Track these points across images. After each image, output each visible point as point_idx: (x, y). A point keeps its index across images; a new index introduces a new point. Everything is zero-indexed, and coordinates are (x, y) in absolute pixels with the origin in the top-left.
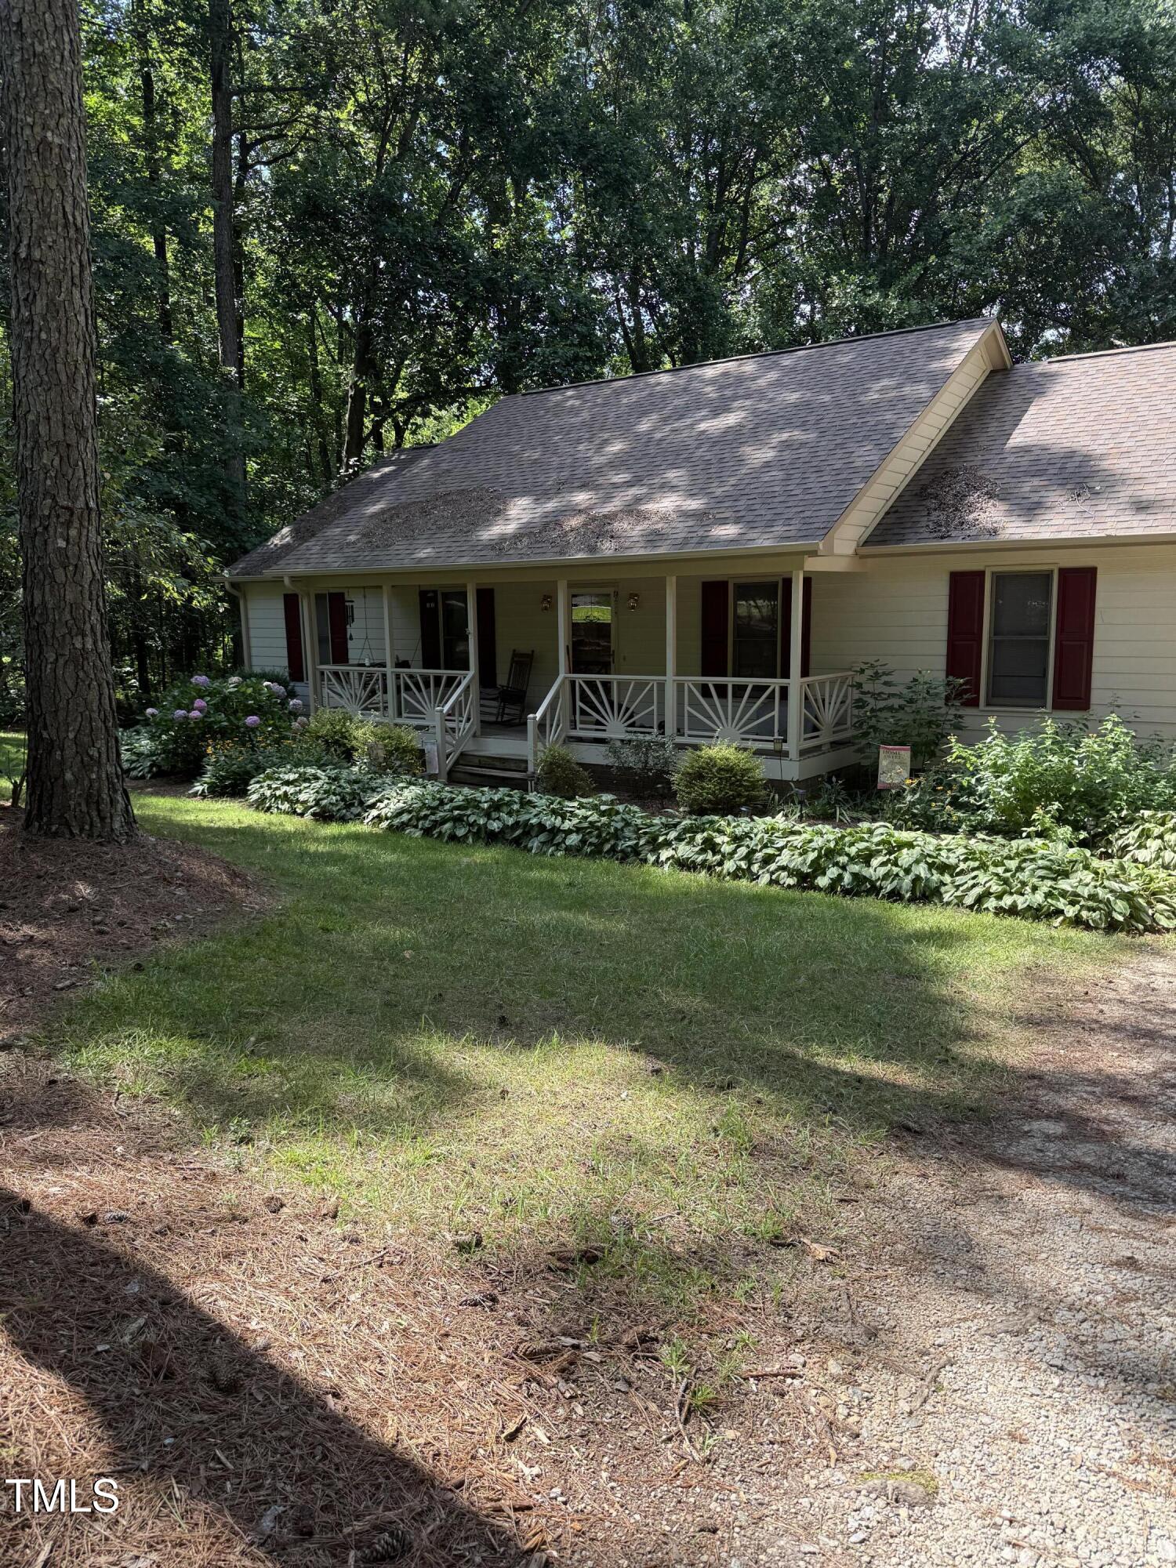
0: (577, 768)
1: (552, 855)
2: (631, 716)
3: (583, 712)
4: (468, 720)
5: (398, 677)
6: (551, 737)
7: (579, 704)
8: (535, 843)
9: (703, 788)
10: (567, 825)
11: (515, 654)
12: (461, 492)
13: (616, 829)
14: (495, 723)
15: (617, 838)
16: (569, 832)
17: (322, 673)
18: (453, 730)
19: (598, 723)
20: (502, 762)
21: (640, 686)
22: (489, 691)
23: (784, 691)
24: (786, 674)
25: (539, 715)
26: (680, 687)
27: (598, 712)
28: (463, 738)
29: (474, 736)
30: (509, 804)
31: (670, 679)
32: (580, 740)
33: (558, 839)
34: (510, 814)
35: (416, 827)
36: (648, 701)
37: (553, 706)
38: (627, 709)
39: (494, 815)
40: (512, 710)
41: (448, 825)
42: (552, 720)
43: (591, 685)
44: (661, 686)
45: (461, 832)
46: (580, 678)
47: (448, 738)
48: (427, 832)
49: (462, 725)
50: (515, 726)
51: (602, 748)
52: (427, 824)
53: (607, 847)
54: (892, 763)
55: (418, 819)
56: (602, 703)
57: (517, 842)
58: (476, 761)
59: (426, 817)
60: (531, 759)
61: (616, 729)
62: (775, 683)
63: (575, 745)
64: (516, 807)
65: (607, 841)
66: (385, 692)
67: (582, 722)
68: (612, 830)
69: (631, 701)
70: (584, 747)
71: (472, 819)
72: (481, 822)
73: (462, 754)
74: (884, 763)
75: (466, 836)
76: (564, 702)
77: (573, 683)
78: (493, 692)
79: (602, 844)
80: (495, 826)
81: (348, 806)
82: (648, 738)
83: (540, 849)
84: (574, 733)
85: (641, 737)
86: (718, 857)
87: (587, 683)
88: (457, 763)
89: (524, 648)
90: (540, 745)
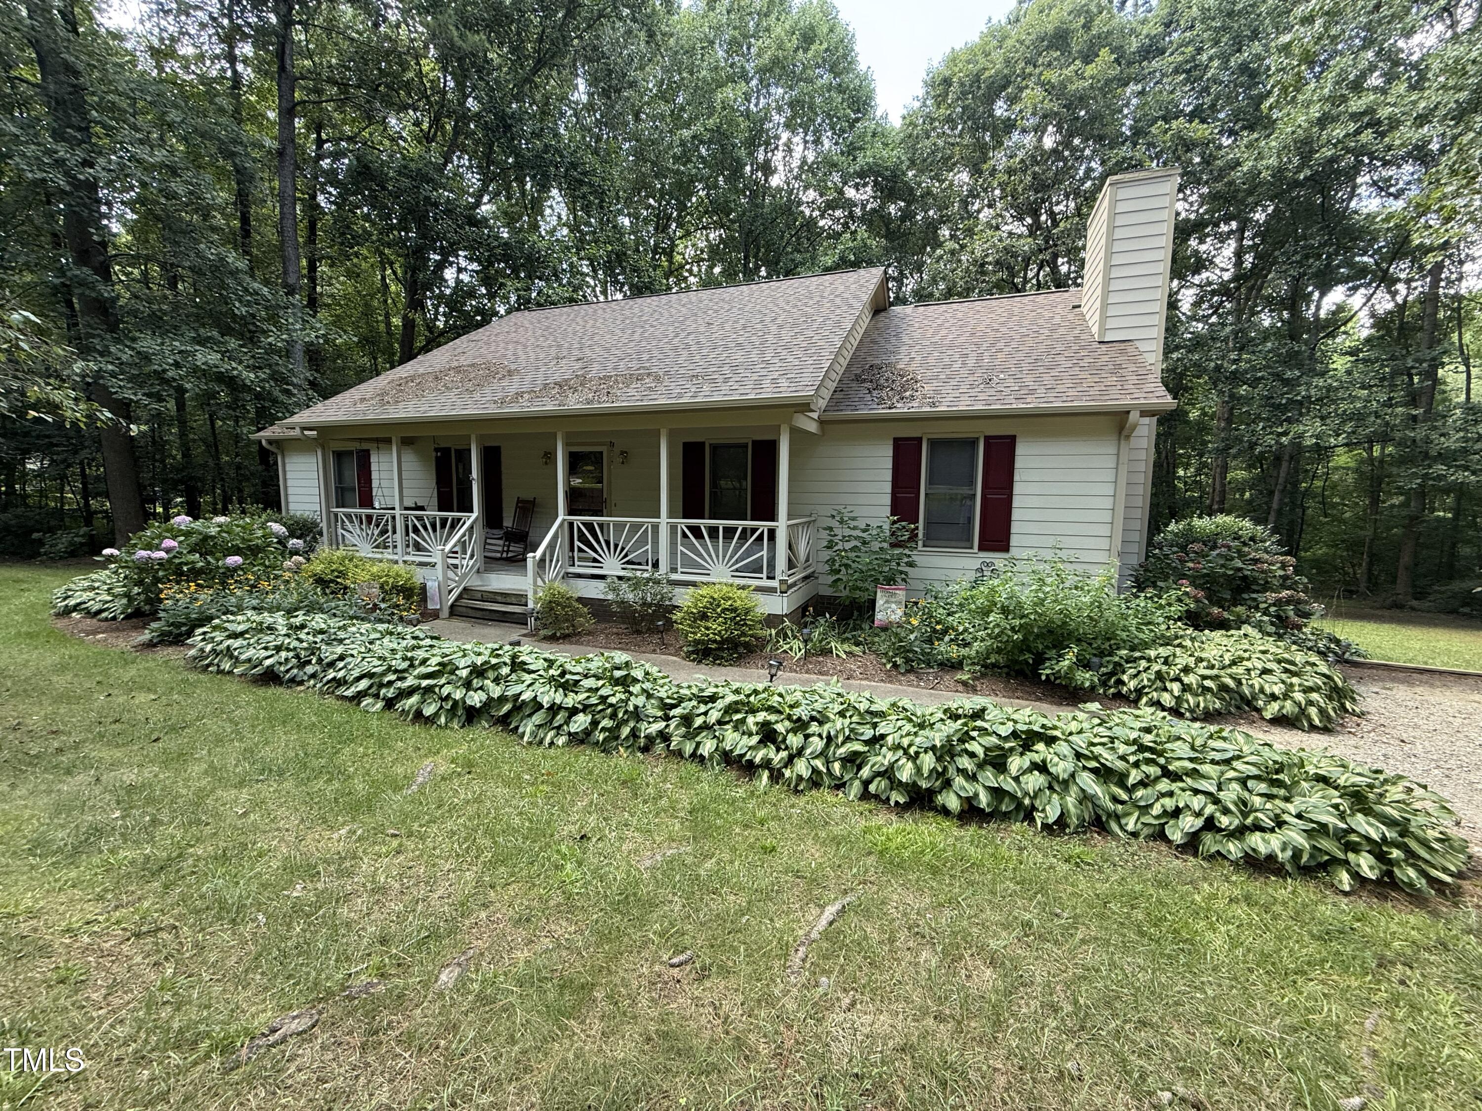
0: (576, 605)
1: (552, 744)
2: (626, 556)
3: (580, 550)
4: (472, 556)
5: (406, 518)
6: (551, 574)
7: (577, 543)
8: (528, 727)
9: (707, 628)
10: (570, 701)
11: (519, 501)
12: (473, 365)
13: (636, 707)
14: (501, 559)
15: (639, 719)
16: (573, 712)
17: (336, 515)
18: (456, 566)
19: (595, 560)
20: (505, 597)
21: (635, 527)
22: (495, 531)
23: (772, 533)
24: (772, 517)
25: (539, 553)
26: (673, 528)
27: (596, 551)
28: (465, 575)
29: (478, 571)
30: (495, 667)
31: (664, 520)
32: (579, 576)
33: (560, 718)
34: (497, 681)
35: (377, 696)
36: (643, 541)
37: (552, 546)
38: (623, 549)
39: (476, 683)
40: (515, 548)
41: (414, 699)
42: (552, 556)
43: (590, 526)
44: (656, 528)
45: (428, 711)
46: (578, 519)
47: (450, 574)
48: (390, 704)
49: (465, 562)
50: (517, 562)
51: (601, 585)
52: (390, 693)
53: (625, 731)
54: (887, 602)
55: (381, 685)
56: (598, 542)
57: (504, 721)
58: (479, 596)
59: (390, 683)
60: (530, 595)
61: (612, 566)
62: (763, 526)
63: (573, 581)
64: (505, 670)
65: (625, 722)
66: (394, 532)
67: (580, 559)
68: (631, 708)
69: (627, 541)
70: (581, 582)
71: (445, 691)
72: (458, 695)
73: (465, 589)
74: (880, 602)
75: (436, 715)
76: (563, 542)
77: (571, 524)
78: (499, 533)
79: (618, 727)
80: (476, 699)
81: (303, 664)
82: (646, 575)
83: (534, 734)
84: (572, 570)
85: (638, 574)
86: (784, 754)
87: (584, 524)
88: (460, 597)
89: (528, 495)
90: (539, 580)
